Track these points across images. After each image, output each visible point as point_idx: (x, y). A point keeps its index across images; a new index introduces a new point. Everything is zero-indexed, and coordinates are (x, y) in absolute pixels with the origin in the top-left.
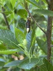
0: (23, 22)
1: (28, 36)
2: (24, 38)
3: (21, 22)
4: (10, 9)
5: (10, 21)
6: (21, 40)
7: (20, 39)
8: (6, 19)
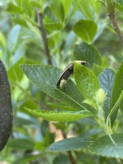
0: (85, 50)
1: (102, 82)
2: (95, 86)
3: (82, 51)
4: (56, 18)
5: (53, 46)
6: (90, 91)
7: (87, 88)
8: (46, 41)
